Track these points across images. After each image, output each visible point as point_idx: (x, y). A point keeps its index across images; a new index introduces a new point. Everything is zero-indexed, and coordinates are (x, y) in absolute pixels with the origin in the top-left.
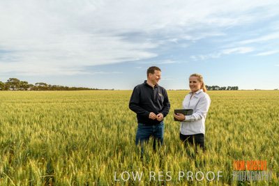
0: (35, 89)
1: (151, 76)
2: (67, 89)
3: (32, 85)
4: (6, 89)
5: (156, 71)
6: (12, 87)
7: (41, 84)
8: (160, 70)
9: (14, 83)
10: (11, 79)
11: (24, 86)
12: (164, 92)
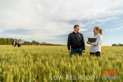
0: (41, 45)
1: (75, 29)
2: (53, 45)
3: (40, 43)
4: (31, 45)
5: (77, 27)
6: (33, 44)
7: (43, 43)
8: (79, 26)
9: (34, 43)
10: (33, 41)
11: (37, 44)
12: (81, 35)
